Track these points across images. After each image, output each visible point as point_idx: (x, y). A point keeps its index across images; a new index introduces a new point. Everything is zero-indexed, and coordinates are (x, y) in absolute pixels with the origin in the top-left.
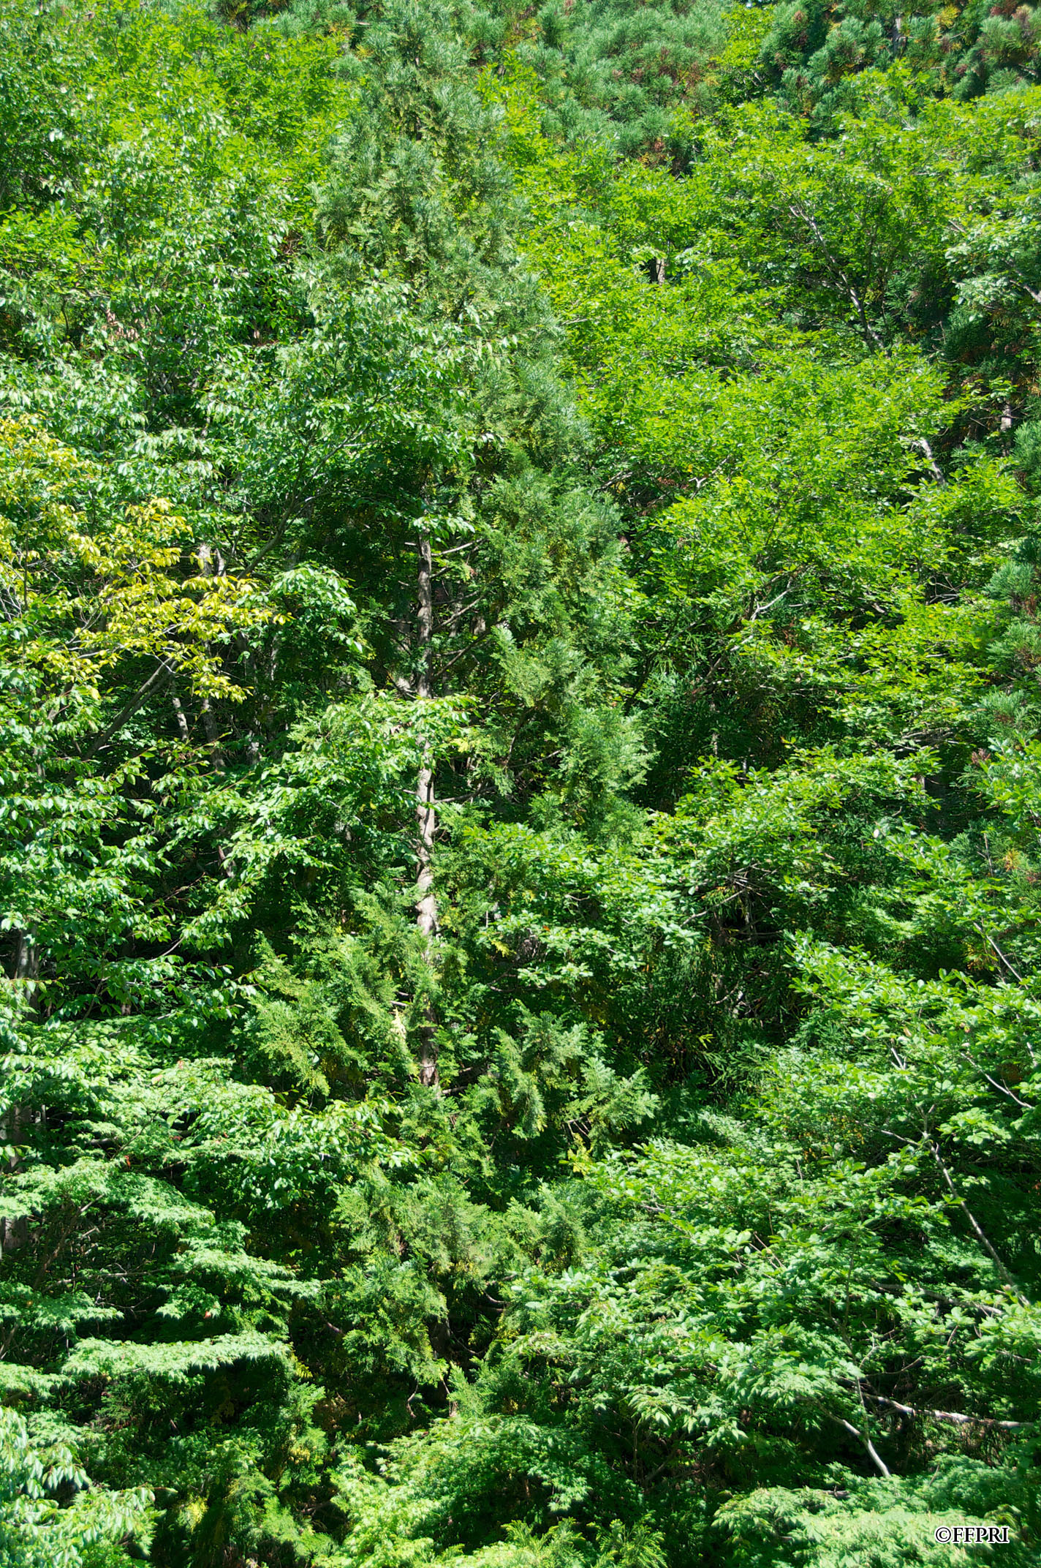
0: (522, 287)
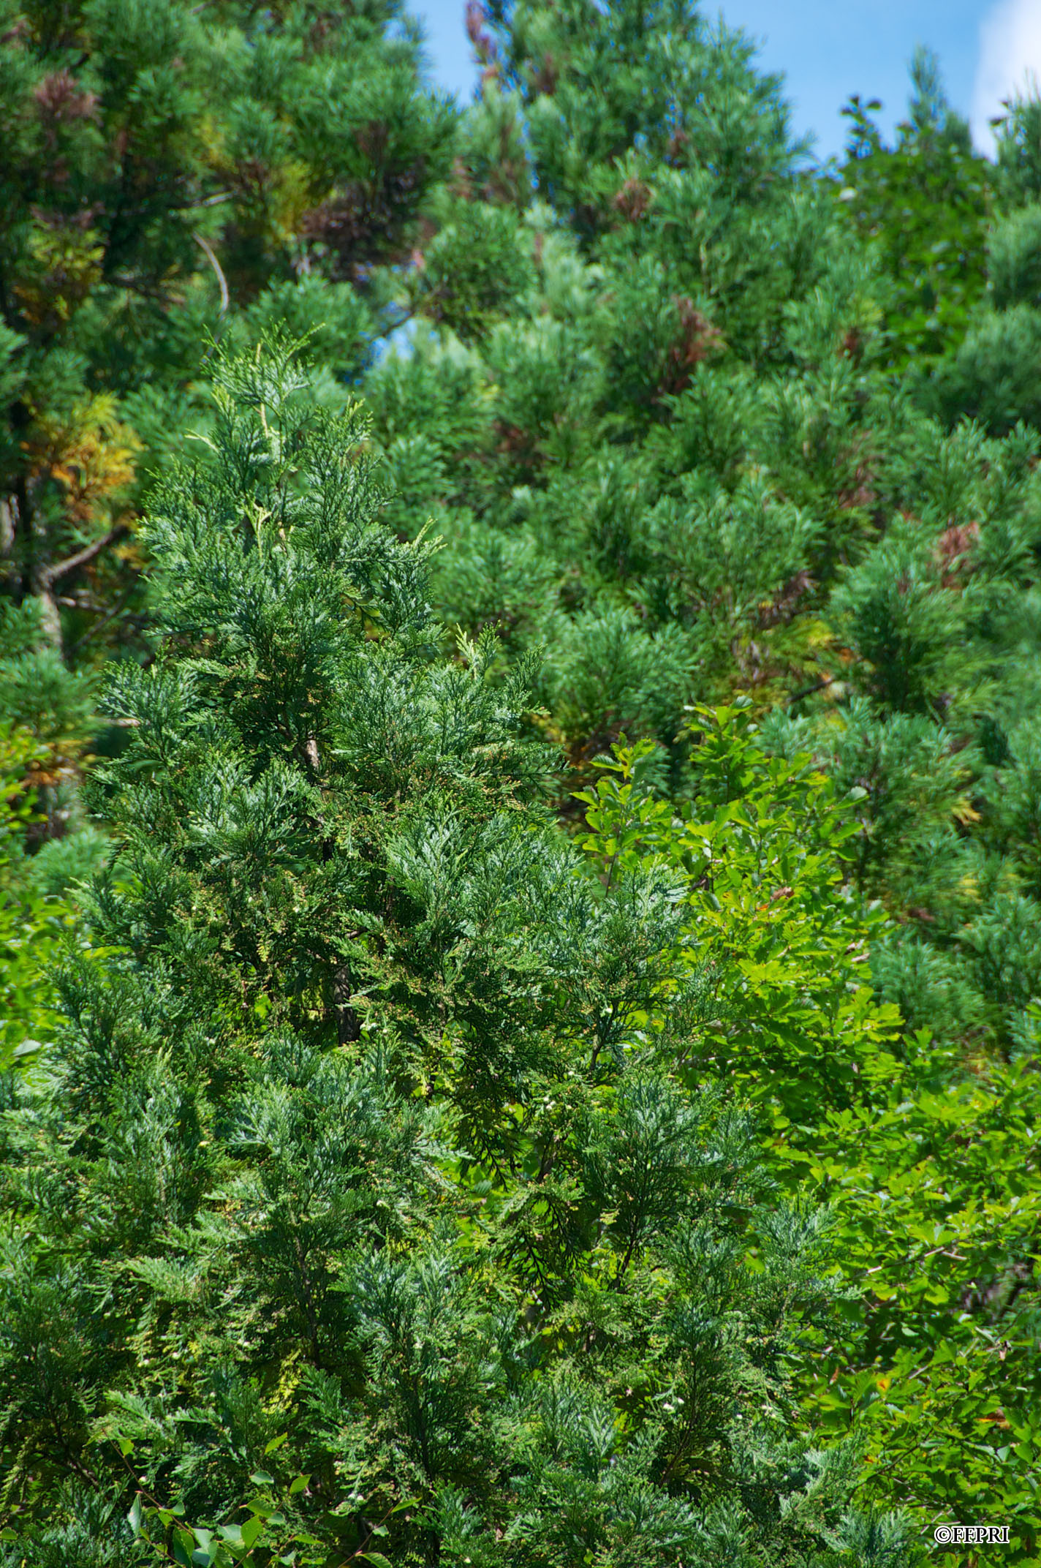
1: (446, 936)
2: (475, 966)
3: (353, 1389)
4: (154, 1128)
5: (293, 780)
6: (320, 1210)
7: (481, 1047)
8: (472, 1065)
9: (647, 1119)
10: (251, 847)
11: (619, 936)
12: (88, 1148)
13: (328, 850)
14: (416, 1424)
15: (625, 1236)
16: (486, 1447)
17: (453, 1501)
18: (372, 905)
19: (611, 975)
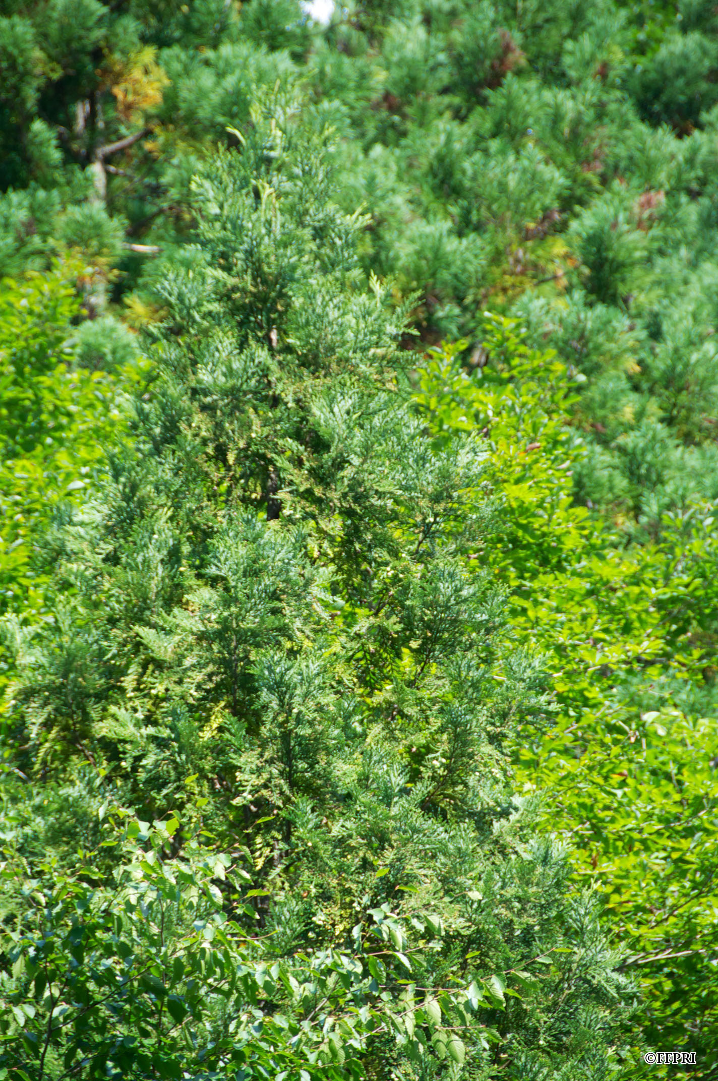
0: (525, 874)
1: (340, 463)
2: (355, 483)
3: (253, 730)
4: (155, 555)
5: (262, 355)
6: (250, 623)
7: (353, 533)
8: (347, 543)
9: (445, 588)
10: (233, 393)
11: (444, 475)
12: (113, 559)
13: (276, 401)
14: (287, 756)
15: (423, 655)
16: (326, 777)
17: (305, 804)
18: (297, 435)
19: (436, 498)
